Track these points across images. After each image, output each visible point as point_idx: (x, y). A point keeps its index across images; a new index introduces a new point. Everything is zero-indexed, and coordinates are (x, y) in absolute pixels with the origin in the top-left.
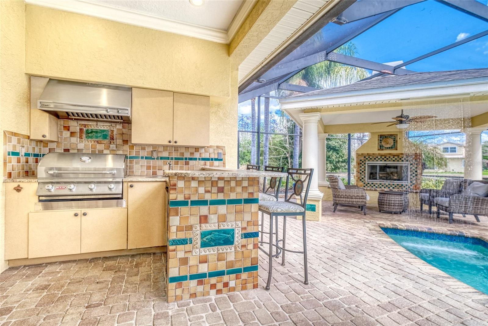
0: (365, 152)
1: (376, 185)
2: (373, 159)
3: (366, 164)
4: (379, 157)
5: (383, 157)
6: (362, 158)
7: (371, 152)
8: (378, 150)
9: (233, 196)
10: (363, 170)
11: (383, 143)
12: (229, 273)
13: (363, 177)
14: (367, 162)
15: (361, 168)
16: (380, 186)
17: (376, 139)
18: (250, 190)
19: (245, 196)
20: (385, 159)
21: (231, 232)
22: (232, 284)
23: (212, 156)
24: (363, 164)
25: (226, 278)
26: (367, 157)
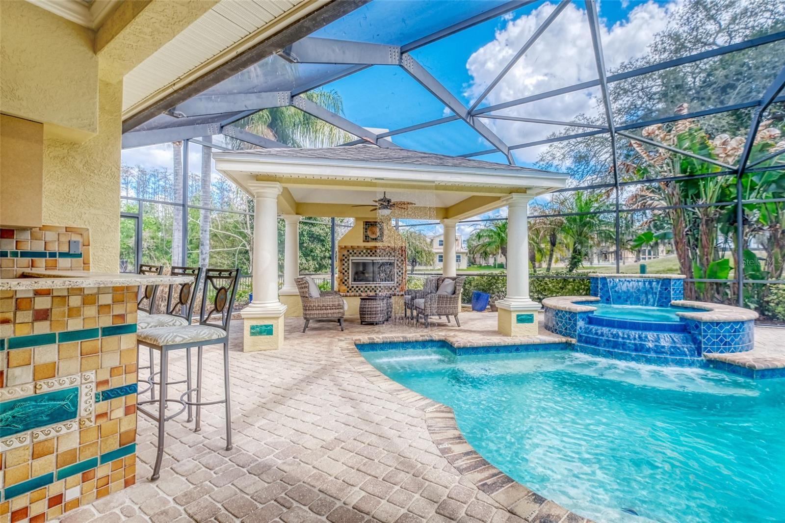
0: (349, 244)
1: (362, 289)
2: (357, 253)
3: (350, 262)
4: (364, 251)
5: (369, 251)
6: (346, 253)
7: (355, 244)
8: (364, 241)
9: (75, 325)
10: (346, 269)
11: (369, 233)
12: (62, 476)
13: (346, 278)
14: (351, 258)
15: (344, 267)
16: (366, 289)
17: (361, 225)
18: (118, 310)
19: (107, 321)
20: (371, 253)
21: (72, 396)
22: (72, 494)
23: (54, 248)
24: (346, 260)
25: (54, 489)
26: (351, 251)
